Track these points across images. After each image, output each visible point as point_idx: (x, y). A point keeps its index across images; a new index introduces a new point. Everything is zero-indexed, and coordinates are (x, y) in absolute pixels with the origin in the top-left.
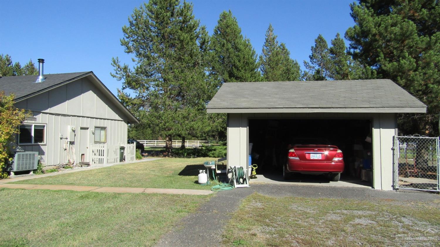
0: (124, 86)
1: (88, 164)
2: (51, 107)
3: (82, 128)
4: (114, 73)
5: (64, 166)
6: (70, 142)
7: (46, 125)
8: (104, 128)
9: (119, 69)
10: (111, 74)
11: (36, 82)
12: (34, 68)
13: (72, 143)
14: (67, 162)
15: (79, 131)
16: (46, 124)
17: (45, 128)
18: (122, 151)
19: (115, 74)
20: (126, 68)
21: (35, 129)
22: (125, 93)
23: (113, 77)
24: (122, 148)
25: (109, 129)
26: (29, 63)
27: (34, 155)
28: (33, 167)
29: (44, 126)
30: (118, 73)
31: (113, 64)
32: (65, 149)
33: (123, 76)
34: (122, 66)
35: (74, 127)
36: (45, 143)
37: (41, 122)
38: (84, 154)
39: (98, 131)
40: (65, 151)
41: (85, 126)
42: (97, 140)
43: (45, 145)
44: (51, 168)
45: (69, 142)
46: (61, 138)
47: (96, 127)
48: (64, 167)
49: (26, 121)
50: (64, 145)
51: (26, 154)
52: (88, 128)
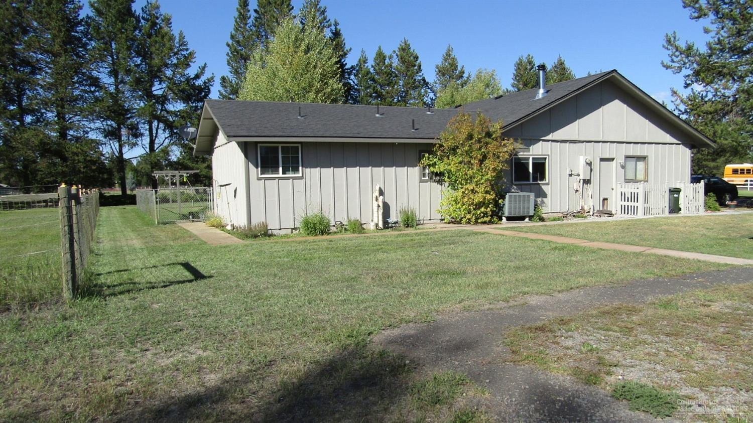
0: (688, 82)
1: (610, 214)
2: (553, 132)
3: (602, 160)
4: (667, 61)
5: (574, 214)
6: (584, 180)
7: (547, 157)
8: (643, 158)
9: (677, 53)
10: (662, 63)
11: (536, 98)
12: (564, 69)
13: (587, 182)
14: (579, 209)
15: (596, 164)
16: (548, 155)
17: (547, 160)
18: (676, 195)
19: (670, 64)
20: (689, 48)
21: (533, 164)
22: (697, 93)
23: (667, 69)
24: (675, 191)
25: (651, 160)
26: (558, 62)
27: (529, 196)
28: (528, 212)
29: (545, 158)
30: (675, 59)
31: (666, 45)
32: (577, 191)
33: (685, 63)
34: (683, 46)
35: (589, 159)
36: (547, 182)
37: (540, 154)
38: (607, 199)
39: (631, 164)
40: (577, 193)
41: (607, 156)
42: (630, 176)
43: (548, 184)
44: (556, 215)
45: (582, 181)
46: (570, 175)
47: (627, 157)
48: (574, 216)
49: (521, 153)
50: (575, 184)
51: (519, 196)
52: (613, 159)
